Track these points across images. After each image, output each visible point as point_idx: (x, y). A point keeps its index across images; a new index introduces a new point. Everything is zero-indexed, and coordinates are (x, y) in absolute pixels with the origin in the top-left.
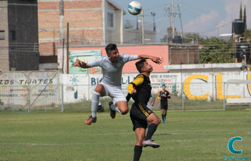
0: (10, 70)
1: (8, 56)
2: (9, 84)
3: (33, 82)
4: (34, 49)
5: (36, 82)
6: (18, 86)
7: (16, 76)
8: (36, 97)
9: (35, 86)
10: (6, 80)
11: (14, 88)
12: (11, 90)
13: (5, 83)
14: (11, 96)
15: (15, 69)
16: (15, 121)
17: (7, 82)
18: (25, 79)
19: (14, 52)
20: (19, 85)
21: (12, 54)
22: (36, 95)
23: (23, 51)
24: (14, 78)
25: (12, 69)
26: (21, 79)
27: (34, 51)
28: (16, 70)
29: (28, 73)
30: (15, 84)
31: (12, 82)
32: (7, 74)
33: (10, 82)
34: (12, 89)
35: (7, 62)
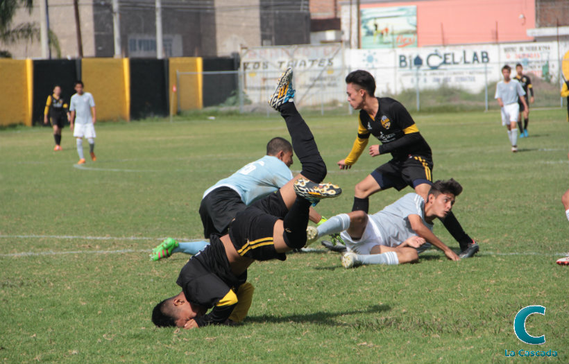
0: (262, 45)
1: (257, 22)
2: (261, 69)
3: (301, 65)
4: (302, 7)
5: (305, 65)
6: (275, 72)
7: (271, 55)
8: (306, 89)
9: (305, 71)
10: (256, 63)
11: (270, 75)
12: (265, 80)
13: (254, 68)
14: (264, 88)
15: (269, 42)
16: (271, 131)
17: (257, 66)
18: (286, 59)
19: (268, 14)
20: (277, 70)
21: (265, 17)
22: (305, 86)
23: (282, 11)
24: (268, 58)
25: (265, 42)
26: (281, 59)
27: (301, 11)
28: (272, 45)
29: (291, 49)
30: (270, 68)
31: (266, 65)
32: (258, 51)
33: (261, 65)
34: (265, 76)
35: (258, 31)
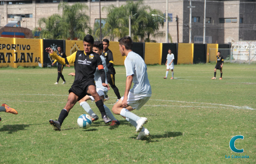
0: (239, 40)
1: (238, 32)
2: (238, 48)
3: (252, 47)
4: (254, 28)
5: (254, 47)
6: (243, 49)
7: (242, 44)
8: (254, 56)
9: (254, 49)
10: (237, 46)
11: (241, 51)
12: (239, 52)
13: (236, 48)
14: (239, 55)
15: (242, 39)
16: (241, 69)
17: (237, 47)
18: (247, 45)
19: (242, 30)
20: (244, 49)
21: (241, 31)
22: (254, 54)
23: (247, 29)
24: (241, 45)
25: (240, 39)
26: (246, 45)
27: (254, 29)
28: (243, 40)
29: (249, 42)
30: (242, 48)
31: (240, 47)
32: (238, 42)
33: (239, 47)
34: (240, 51)
35: (238, 35)
